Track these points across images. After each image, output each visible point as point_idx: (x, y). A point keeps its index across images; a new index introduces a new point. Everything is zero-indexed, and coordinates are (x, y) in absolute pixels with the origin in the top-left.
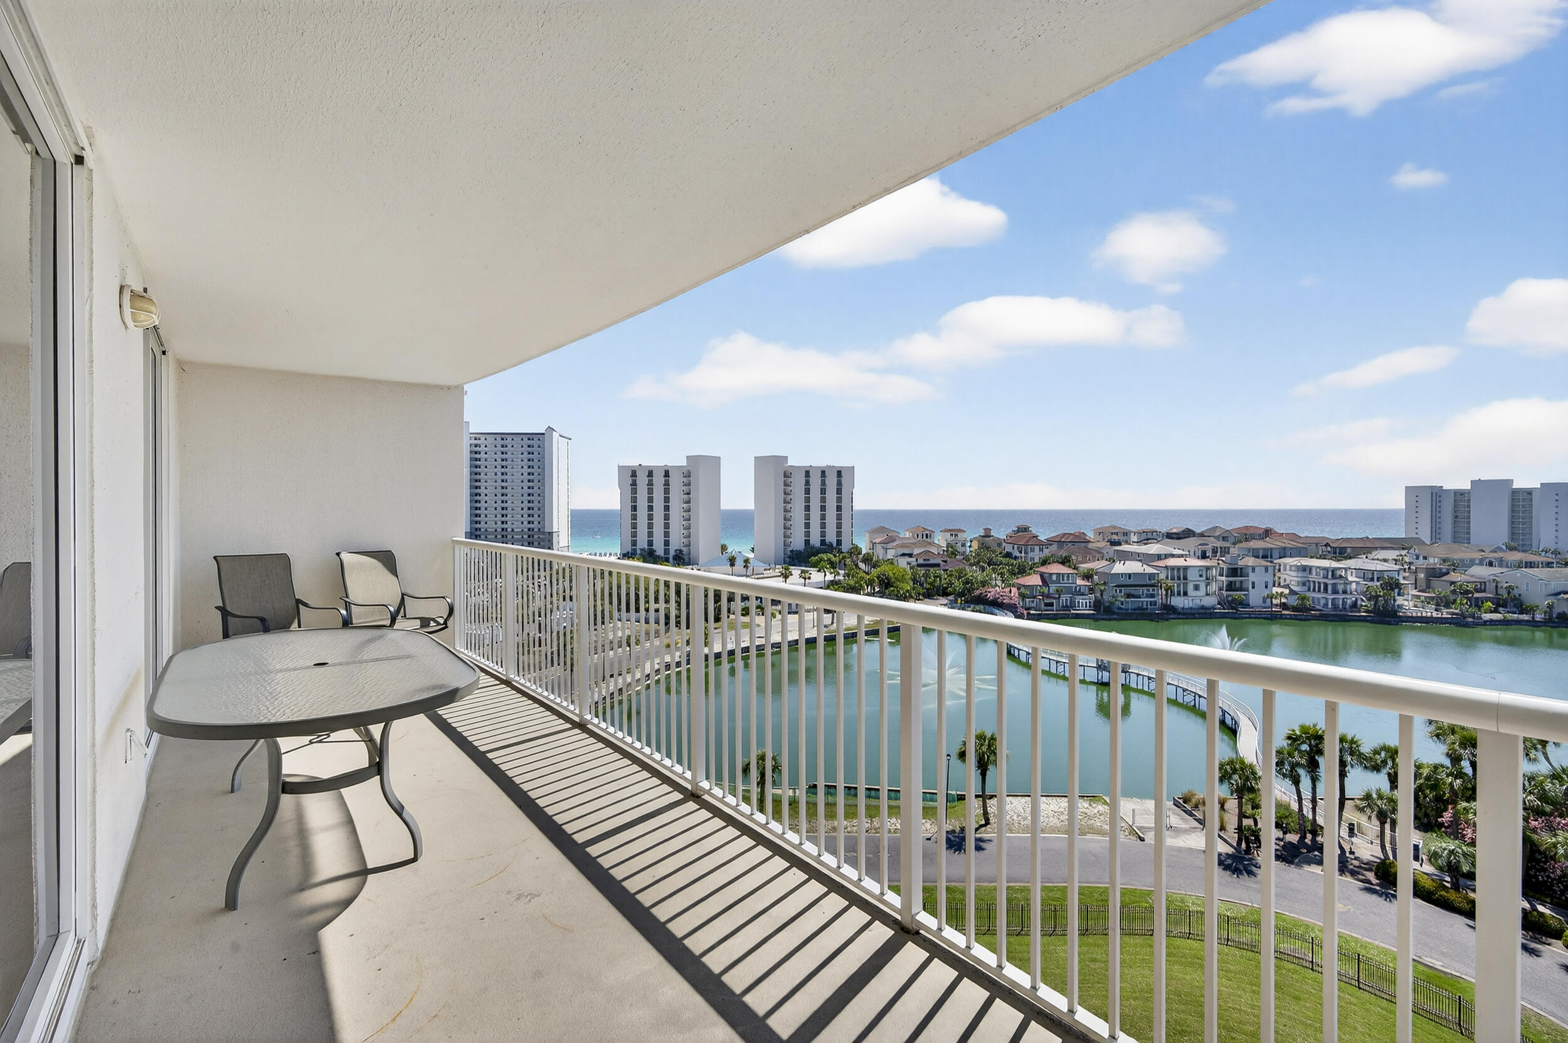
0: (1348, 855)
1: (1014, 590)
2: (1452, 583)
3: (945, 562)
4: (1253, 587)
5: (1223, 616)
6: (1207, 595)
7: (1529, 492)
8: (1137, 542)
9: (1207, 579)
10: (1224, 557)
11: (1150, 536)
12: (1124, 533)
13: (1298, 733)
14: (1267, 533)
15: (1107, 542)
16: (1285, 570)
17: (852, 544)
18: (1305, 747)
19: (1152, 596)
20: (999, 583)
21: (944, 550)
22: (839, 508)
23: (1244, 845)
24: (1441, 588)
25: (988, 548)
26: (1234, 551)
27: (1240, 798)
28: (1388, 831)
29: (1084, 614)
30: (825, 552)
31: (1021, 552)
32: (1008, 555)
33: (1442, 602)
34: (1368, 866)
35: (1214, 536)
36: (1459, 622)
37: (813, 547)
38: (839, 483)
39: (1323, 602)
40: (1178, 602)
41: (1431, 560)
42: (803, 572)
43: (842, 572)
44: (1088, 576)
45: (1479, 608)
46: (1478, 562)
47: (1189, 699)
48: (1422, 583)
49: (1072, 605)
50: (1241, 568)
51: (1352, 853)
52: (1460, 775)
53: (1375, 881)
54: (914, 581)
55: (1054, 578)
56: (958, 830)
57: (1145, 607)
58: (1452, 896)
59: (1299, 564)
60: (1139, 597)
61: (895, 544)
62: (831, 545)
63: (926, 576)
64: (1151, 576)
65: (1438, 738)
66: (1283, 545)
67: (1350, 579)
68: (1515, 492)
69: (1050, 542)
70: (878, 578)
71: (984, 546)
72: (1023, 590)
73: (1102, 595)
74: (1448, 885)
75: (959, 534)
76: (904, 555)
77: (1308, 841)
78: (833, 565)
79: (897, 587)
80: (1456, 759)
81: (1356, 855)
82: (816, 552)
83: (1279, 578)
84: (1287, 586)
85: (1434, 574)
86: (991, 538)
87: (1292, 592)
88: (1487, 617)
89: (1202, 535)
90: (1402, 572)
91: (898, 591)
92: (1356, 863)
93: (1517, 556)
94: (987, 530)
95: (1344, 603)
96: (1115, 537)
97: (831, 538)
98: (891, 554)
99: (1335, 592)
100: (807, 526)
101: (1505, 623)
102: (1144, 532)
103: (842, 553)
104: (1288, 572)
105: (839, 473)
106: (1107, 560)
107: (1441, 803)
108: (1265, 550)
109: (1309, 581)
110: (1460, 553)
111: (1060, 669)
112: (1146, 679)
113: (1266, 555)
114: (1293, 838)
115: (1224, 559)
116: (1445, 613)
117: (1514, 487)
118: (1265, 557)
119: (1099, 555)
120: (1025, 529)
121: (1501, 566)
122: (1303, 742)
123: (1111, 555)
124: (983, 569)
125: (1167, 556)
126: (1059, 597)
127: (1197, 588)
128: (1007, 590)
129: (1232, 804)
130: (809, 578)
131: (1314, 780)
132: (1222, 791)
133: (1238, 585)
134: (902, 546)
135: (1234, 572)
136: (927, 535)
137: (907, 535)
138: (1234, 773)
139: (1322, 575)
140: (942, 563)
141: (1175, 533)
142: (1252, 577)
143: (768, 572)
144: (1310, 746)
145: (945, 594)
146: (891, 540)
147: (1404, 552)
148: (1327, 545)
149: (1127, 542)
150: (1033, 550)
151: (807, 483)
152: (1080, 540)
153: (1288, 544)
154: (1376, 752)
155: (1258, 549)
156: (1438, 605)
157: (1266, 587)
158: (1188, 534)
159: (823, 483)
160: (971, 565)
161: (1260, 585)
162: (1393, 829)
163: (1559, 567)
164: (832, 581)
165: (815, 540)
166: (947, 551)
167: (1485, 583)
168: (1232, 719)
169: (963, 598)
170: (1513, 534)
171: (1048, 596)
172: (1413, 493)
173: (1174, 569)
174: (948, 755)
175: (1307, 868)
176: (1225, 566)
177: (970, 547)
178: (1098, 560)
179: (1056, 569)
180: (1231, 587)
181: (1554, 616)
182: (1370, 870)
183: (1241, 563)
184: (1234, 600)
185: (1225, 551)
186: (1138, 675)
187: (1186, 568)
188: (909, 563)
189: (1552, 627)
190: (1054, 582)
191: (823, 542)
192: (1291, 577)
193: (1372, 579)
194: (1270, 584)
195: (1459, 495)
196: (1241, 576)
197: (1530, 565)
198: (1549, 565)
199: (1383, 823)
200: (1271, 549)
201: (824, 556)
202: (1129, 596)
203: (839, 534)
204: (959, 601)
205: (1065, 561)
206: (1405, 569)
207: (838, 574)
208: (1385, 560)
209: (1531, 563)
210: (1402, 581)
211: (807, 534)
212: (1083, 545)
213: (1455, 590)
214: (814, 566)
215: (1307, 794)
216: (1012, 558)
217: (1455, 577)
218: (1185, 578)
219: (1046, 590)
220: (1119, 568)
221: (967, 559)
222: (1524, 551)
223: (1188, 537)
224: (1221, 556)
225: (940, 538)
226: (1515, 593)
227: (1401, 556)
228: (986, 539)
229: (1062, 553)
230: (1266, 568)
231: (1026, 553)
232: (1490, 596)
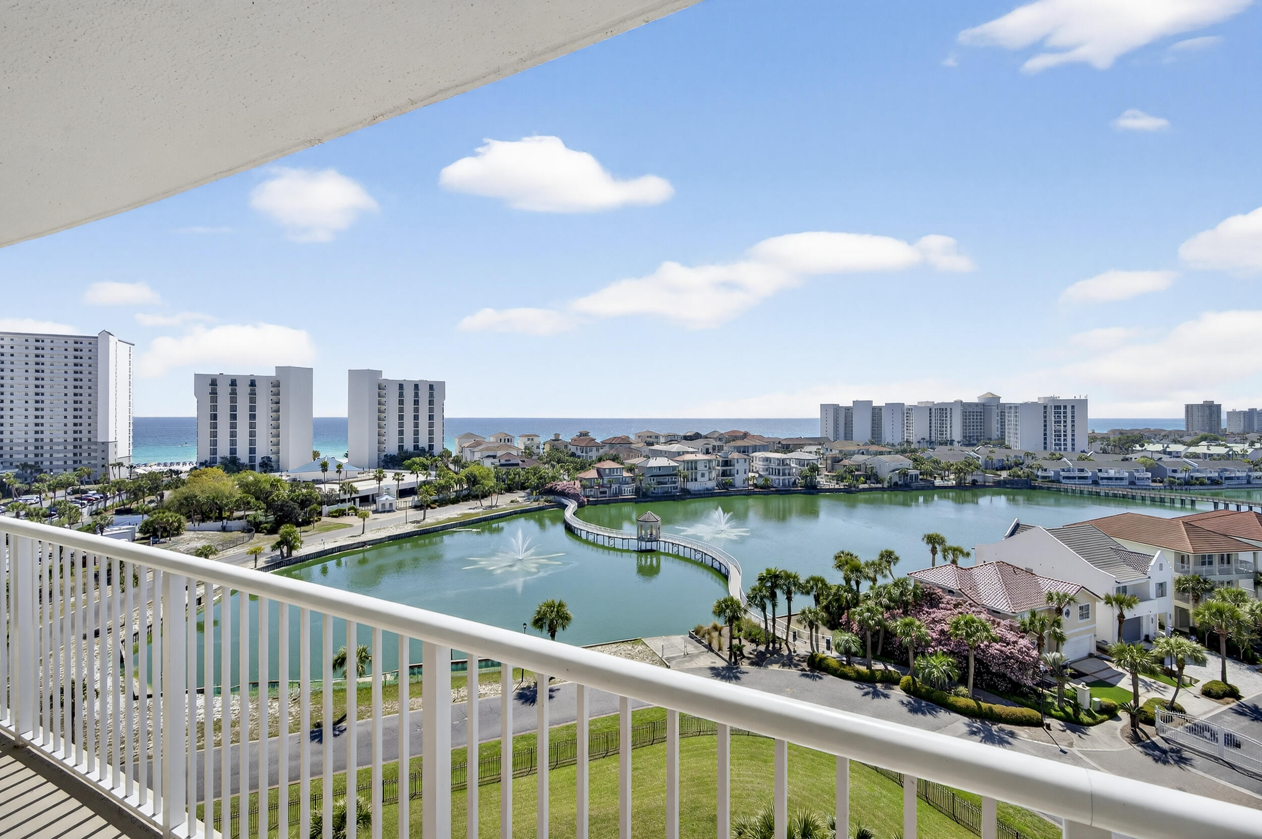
0: (793, 654)
1: (578, 483)
2: (845, 466)
3: (523, 461)
4: (737, 474)
5: (720, 495)
6: (710, 480)
7: (880, 408)
8: (664, 443)
9: (710, 468)
10: (720, 452)
11: (672, 438)
12: (656, 436)
13: (765, 575)
14: (745, 435)
15: (644, 443)
16: (756, 461)
17: (443, 448)
18: (769, 584)
19: (675, 482)
20: (566, 477)
21: (522, 452)
22: (431, 417)
23: (733, 660)
24: (840, 470)
25: (557, 449)
26: (726, 449)
27: (731, 626)
28: (814, 634)
29: (628, 499)
30: (419, 456)
31: (582, 452)
32: (573, 455)
33: (840, 478)
34: (803, 659)
35: (713, 438)
36: (848, 491)
37: (407, 452)
38: (431, 395)
39: (777, 481)
40: (691, 486)
41: (834, 452)
42: (396, 474)
43: (433, 473)
44: (631, 470)
45: (857, 481)
46: (856, 452)
47: (698, 556)
48: (829, 467)
49: (620, 492)
50: (730, 461)
51: (795, 652)
52: (850, 590)
53: (807, 669)
54: (498, 478)
55: (607, 471)
56: (532, 684)
57: (670, 491)
58: (847, 670)
59: (764, 456)
60: (666, 483)
61: (480, 447)
62: (423, 450)
63: (508, 474)
64: (674, 468)
65: (840, 568)
66: (754, 443)
67: (793, 465)
68: (874, 408)
69: (604, 443)
70: (465, 477)
71: (554, 448)
72: (584, 482)
73: (641, 483)
74: (845, 663)
75: (535, 439)
76: (488, 457)
77: (770, 648)
78: (425, 467)
79: (483, 484)
80: (848, 580)
81: (797, 653)
82: (409, 456)
83: (753, 466)
84: (757, 472)
85: (836, 460)
86: (560, 442)
87: (760, 476)
88: (861, 486)
89: (706, 437)
90: (819, 460)
91: (484, 488)
92: (797, 658)
93: (874, 448)
94: (557, 435)
95: (789, 482)
96: (649, 439)
97: (424, 443)
98: (477, 456)
99: (784, 474)
100: (401, 433)
101: (870, 490)
102: (669, 435)
103: (434, 456)
104: (758, 462)
105: (431, 387)
106: (644, 457)
107: (841, 610)
108: (745, 447)
109: (769, 468)
110: (850, 447)
111: (612, 542)
112: (670, 545)
113: (744, 450)
114: (762, 648)
115: (720, 454)
116: (841, 486)
117: (873, 405)
118: (744, 452)
119: (637, 453)
120: (586, 434)
121: (868, 454)
122: (768, 581)
123: (647, 453)
124: (553, 466)
125: (684, 453)
126: (611, 486)
127: (703, 475)
128: (572, 482)
129: (726, 631)
130: (403, 480)
131: (774, 606)
132: (720, 622)
133: (728, 473)
134: (487, 449)
135: (727, 463)
136: (508, 439)
137: (492, 439)
138: (727, 608)
139: (777, 464)
140: (520, 463)
141: (689, 436)
142: (737, 466)
143: (362, 475)
144: (772, 582)
145: (523, 488)
146: (478, 444)
147: (820, 447)
148: (779, 443)
149: (658, 443)
150: (591, 451)
151: (401, 394)
152: (625, 442)
153: (758, 443)
154: (808, 582)
155: (740, 447)
156: (837, 480)
157: (745, 473)
158: (697, 436)
159: (417, 395)
160: (545, 464)
161: (741, 472)
162: (817, 632)
164: (424, 482)
165: (409, 446)
166: (525, 452)
167: (860, 465)
168: (725, 569)
169: (538, 491)
170: (873, 434)
171: (603, 486)
172: (824, 407)
173: (688, 462)
174: (525, 624)
175: (770, 667)
176: (721, 459)
177: (544, 449)
178: (638, 457)
179: (608, 465)
180: (724, 474)
181: (892, 484)
182: (804, 661)
183: (730, 457)
184: (726, 483)
185: (720, 448)
186: (665, 542)
187: (696, 462)
188: (493, 464)
189: (891, 491)
190: (607, 475)
191: (416, 447)
192: (758, 465)
193: (803, 465)
194: (747, 471)
195: (848, 409)
196: (730, 466)
197: (881, 453)
198: (890, 453)
199: (811, 629)
200: (748, 447)
201: (417, 460)
202: (659, 483)
203: (431, 440)
204: (534, 494)
205: (615, 459)
206: (820, 458)
207: (430, 474)
208: (811, 452)
210: (819, 466)
211: (401, 440)
212: (627, 445)
213: (846, 470)
214: (408, 468)
215: (770, 615)
216: (576, 457)
217: (846, 462)
218: (696, 469)
219: (600, 481)
220: (654, 463)
221: (540, 459)
222: (879, 445)
223: (698, 439)
224: (718, 452)
225: (519, 442)
226: (874, 471)
227: (819, 449)
228: (556, 442)
229: (613, 452)
230: (745, 460)
231: (586, 453)
232: (863, 473)
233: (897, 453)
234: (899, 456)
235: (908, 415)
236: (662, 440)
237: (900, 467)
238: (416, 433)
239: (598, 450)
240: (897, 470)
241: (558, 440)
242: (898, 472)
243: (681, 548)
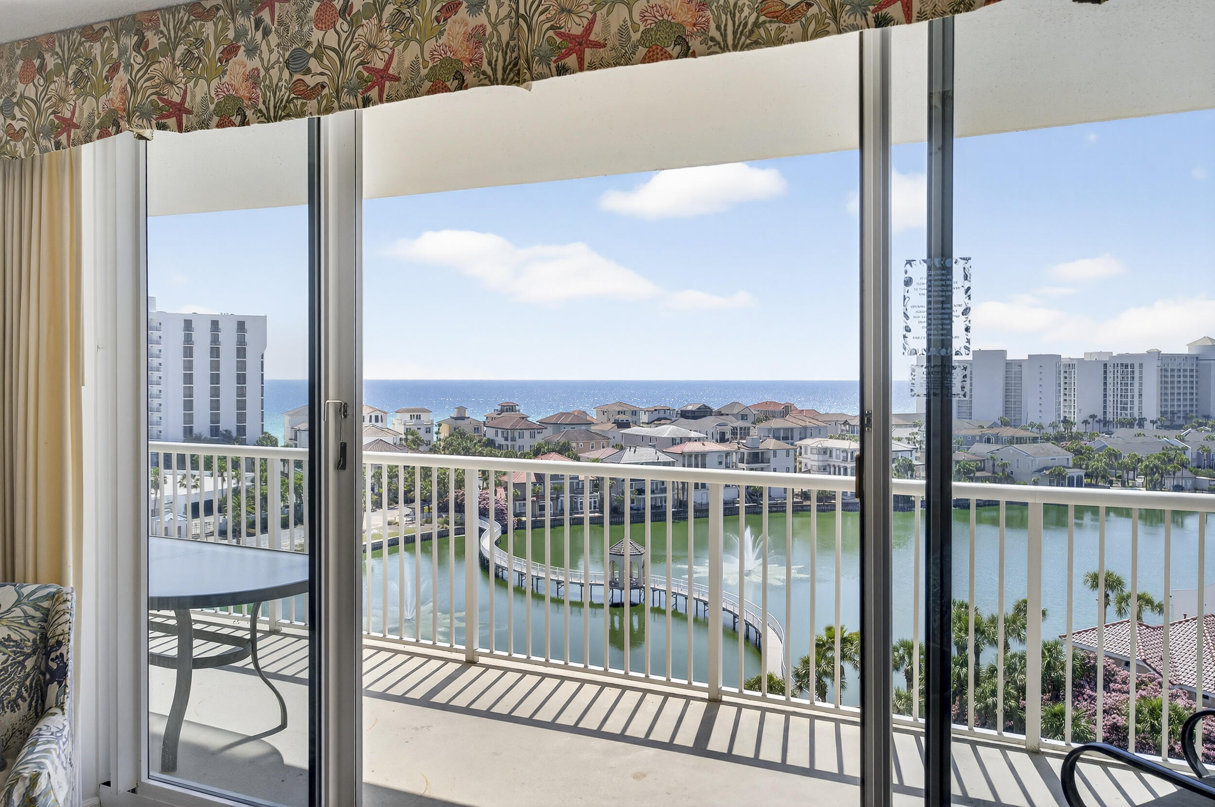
1: (501, 490)
7: (1019, 363)
8: (648, 423)
10: (745, 439)
11: (662, 415)
12: (633, 411)
13: (825, 638)
14: (787, 410)
15: (613, 423)
16: (806, 453)
17: (263, 433)
20: (479, 482)
21: (401, 439)
22: (241, 378)
25: (462, 435)
26: (754, 433)
31: (506, 439)
32: (490, 443)
35: (732, 415)
38: (241, 341)
42: (184, 477)
46: (978, 438)
49: (573, 507)
50: (762, 453)
57: (659, 504)
59: (820, 446)
62: (227, 434)
66: (803, 424)
68: (1009, 364)
69: (544, 424)
71: (457, 432)
75: (424, 417)
83: (800, 463)
86: (467, 422)
89: (720, 414)
90: (914, 452)
93: (1008, 432)
94: (462, 409)
96: (621, 417)
100: (189, 405)
102: (656, 410)
104: (809, 455)
105: (241, 325)
106: (613, 447)
108: (786, 430)
109: (829, 465)
110: (966, 430)
111: (563, 591)
112: (663, 594)
113: (787, 436)
115: (744, 441)
117: (1008, 358)
118: (785, 438)
119: (604, 439)
120: (511, 408)
121: (997, 443)
123: (618, 440)
125: (683, 440)
135: (756, 457)
136: (377, 417)
139: (842, 459)
141: (692, 411)
142: (775, 463)
147: (915, 430)
148: (846, 423)
149: (636, 423)
150: (521, 436)
151: (188, 339)
152: (581, 422)
153: (809, 423)
155: (778, 429)
158: (702, 412)
159: (215, 340)
163: (1043, 442)
164: (234, 490)
165: (202, 427)
166: (406, 440)
167: (984, 460)
168: (757, 632)
169: (431, 506)
170: (1007, 410)
171: (544, 497)
173: (691, 456)
176: (746, 451)
177: (437, 433)
178: (603, 447)
179: (552, 460)
183: (762, 446)
184: (756, 491)
185: (745, 432)
186: (654, 590)
187: (704, 454)
191: (215, 430)
192: (811, 460)
194: (792, 471)
196: (762, 462)
197: (1020, 441)
198: (1034, 440)
200: (792, 429)
202: (640, 491)
203: (241, 418)
205: (562, 449)
206: (917, 449)
208: (901, 439)
209: (1020, 438)
210: (915, 462)
212: (584, 427)
213: (959, 469)
216: (495, 448)
219: (539, 489)
220: (629, 457)
221: (434, 450)
222: (1015, 427)
223: (705, 416)
224: (741, 438)
225: (395, 422)
226: (1008, 470)
227: (913, 434)
228: (460, 422)
229: (560, 438)
230: (788, 451)
231: (513, 439)
232: (990, 474)
233: (1048, 440)
234: (1049, 445)
235: (1066, 375)
236: (644, 418)
237: (1050, 464)
238: (215, 405)
239: (532, 436)
240: (1047, 468)
241: (463, 418)
242: (1047, 472)
243: (681, 600)
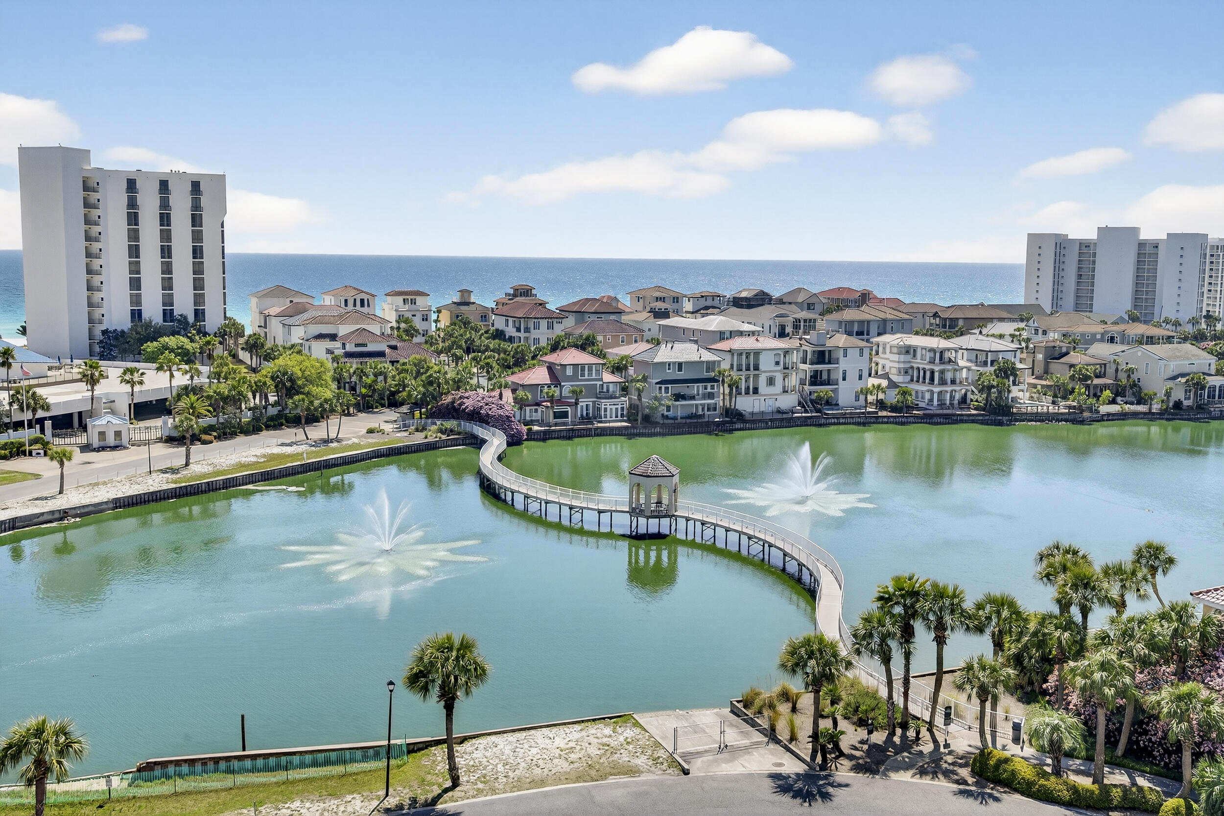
0: (942, 750)
1: (508, 395)
2: (1072, 366)
3: (394, 348)
4: (844, 379)
5: (805, 422)
6: (785, 391)
7: (1155, 245)
8: (692, 313)
9: (785, 368)
10: (808, 334)
11: (709, 303)
12: (674, 298)
13: (891, 590)
14: (864, 298)
15: (649, 312)
16: (884, 352)
17: (225, 317)
18: (898, 610)
19: (711, 396)
20: (483, 382)
21: (392, 328)
22: (197, 252)
23: (819, 759)
24: (1061, 374)
25: (466, 323)
26: (822, 325)
27: (817, 692)
28: (988, 710)
29: (612, 429)
30: (174, 333)
31: (518, 330)
32: (499, 335)
33: (1061, 392)
34: (964, 760)
35: (796, 303)
36: (1075, 418)
37: (148, 325)
38: (196, 206)
39: (927, 396)
40: (746, 404)
41: (1052, 336)
42: (127, 371)
43: (205, 369)
44: (618, 368)
45: (1097, 396)
46: (1099, 336)
47: (756, 548)
48: (1039, 370)
49: (597, 417)
50: (830, 351)
51: (947, 746)
52: (1069, 625)
53: (971, 780)
54: (339, 380)
55: (569, 372)
56: (407, 802)
57: (700, 412)
58: (1052, 783)
59: (902, 343)
60: (693, 398)
61: (305, 316)
62: (183, 320)
63: (361, 373)
64: (710, 365)
65: (1049, 579)
66: (882, 316)
67: (961, 363)
68: (1142, 245)
69: (564, 312)
70: (272, 378)
71: (460, 321)
72: (521, 393)
73: (639, 396)
74: (1049, 770)
75: (420, 300)
76: (320, 337)
77: (897, 740)
78: (187, 358)
79: (308, 394)
80: (1064, 604)
81: (952, 748)
82: (155, 334)
83: (877, 364)
84: (886, 376)
85: (1055, 355)
86: (472, 307)
87: (893, 385)
88: (1105, 409)
89: (781, 301)
90: (1018, 353)
91: (311, 402)
92: (950, 759)
93: (1139, 329)
94: (465, 292)
95: (952, 398)
96: (660, 305)
97: (184, 306)
98: (297, 335)
99: (943, 382)
100: (135, 284)
101: (1123, 416)
102: (702, 297)
103: (205, 334)
104: (888, 355)
105: (196, 187)
106: (648, 341)
107: (1047, 662)
108: (861, 322)
109: (912, 368)
110: (1085, 326)
111: (577, 516)
112: (698, 524)
113: (861, 331)
114: (878, 738)
115: (808, 337)
116: (1062, 407)
117: (1140, 237)
118: (860, 333)
119: (636, 333)
120: (526, 292)
121: (1122, 343)
122: (897, 603)
123: (655, 333)
124: (457, 359)
125: (732, 334)
126: (576, 404)
127: (771, 382)
128: (496, 393)
129: (806, 701)
130: (141, 383)
131: (908, 655)
132: (796, 684)
133: (825, 376)
134: (316, 321)
135: (822, 357)
136: (362, 301)
137: (328, 300)
138: (810, 658)
139: (928, 359)
140: (388, 351)
141: (746, 299)
142: (844, 364)
143: (57, 373)
144: (905, 606)
145: (394, 403)
146: (297, 310)
147: (1022, 325)
148: (935, 315)
149: (677, 313)
150: (537, 326)
151: (132, 204)
152: (609, 309)
153: (890, 314)
154: (980, 607)
155: (852, 322)
156: (1055, 396)
157: (860, 378)
158: (761, 299)
159: (165, 204)
160: (439, 353)
161: (852, 375)
162: (994, 707)
163: (1180, 343)
164: (186, 388)
165: (152, 311)
166: (398, 328)
167: (1105, 365)
168: (811, 575)
169: (423, 410)
170: (1136, 300)
171: (560, 401)
172: (1036, 241)
173: (741, 354)
174: (391, 683)
175: (895, 776)
176: (809, 349)
177: (436, 321)
178: (636, 341)
179: (571, 357)
180: (816, 378)
181: (1171, 405)
182: (965, 765)
183: (830, 343)
184: (820, 398)
185: (810, 325)
186: (688, 519)
187: (757, 353)
188: (329, 351)
189: (1168, 420)
190: (569, 379)
191: (168, 315)
192: (890, 362)
193: (985, 364)
194: (865, 373)
195: (1085, 246)
196: (829, 363)
197: (1151, 340)
198: (1169, 339)
199: (983, 702)
200: (869, 322)
201: (172, 341)
202: (678, 397)
203: (199, 299)
204: (417, 414)
205: (586, 345)
206: (1022, 348)
207: (199, 373)
208: (1001, 336)
209: (1152, 337)
210: (1019, 366)
211: (136, 300)
212: (613, 317)
213: (1073, 376)
214: (151, 359)
215: (898, 671)
216: (505, 340)
217: (1074, 357)
218: (756, 368)
219: (555, 391)
220: (665, 354)
221: (430, 342)
222: (1146, 322)
223: (762, 305)
224: (805, 333)
225: (386, 307)
226: (1135, 377)
227: (1018, 330)
228: (463, 308)
229: (584, 331)
230: (861, 350)
231: (527, 330)
232: (1112, 382)
233: (1185, 339)
234: (1187, 346)
235: (1214, 259)
236: (688, 306)
237: (1187, 370)
238: (168, 285)
239: (550, 327)
240: (1183, 375)
241: (467, 304)
242: (1184, 380)
243: (721, 532)
